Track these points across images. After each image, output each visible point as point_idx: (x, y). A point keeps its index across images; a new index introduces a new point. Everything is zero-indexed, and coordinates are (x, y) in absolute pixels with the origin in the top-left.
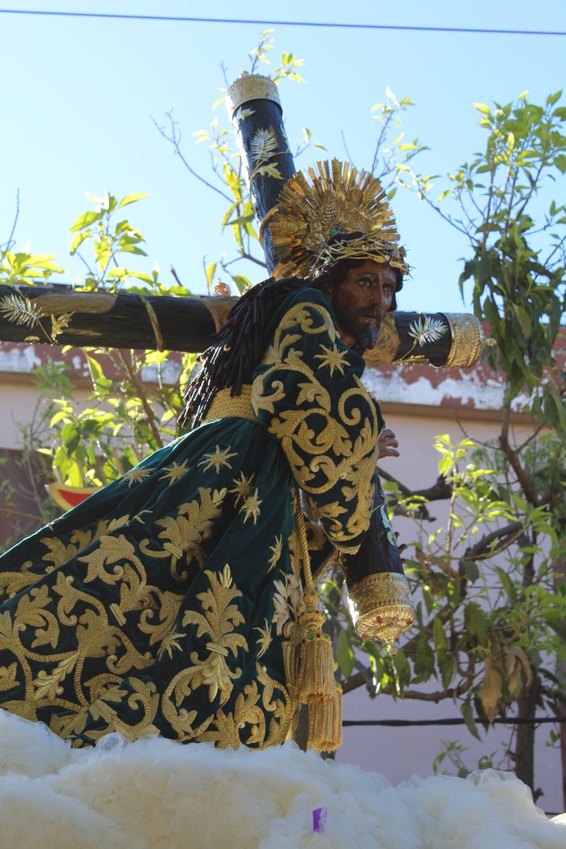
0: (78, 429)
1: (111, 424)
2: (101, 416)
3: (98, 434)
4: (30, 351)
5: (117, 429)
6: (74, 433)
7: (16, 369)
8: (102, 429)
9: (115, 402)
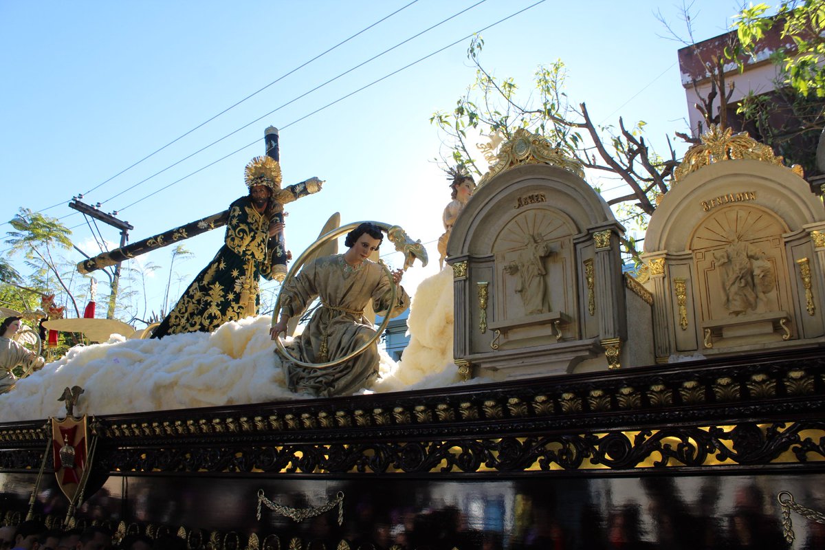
0: (798, 67)
1: (813, 60)
2: (807, 58)
3: (808, 65)
4: (766, 50)
5: (816, 60)
6: (797, 69)
7: (763, 59)
8: (809, 63)
9: (812, 49)
